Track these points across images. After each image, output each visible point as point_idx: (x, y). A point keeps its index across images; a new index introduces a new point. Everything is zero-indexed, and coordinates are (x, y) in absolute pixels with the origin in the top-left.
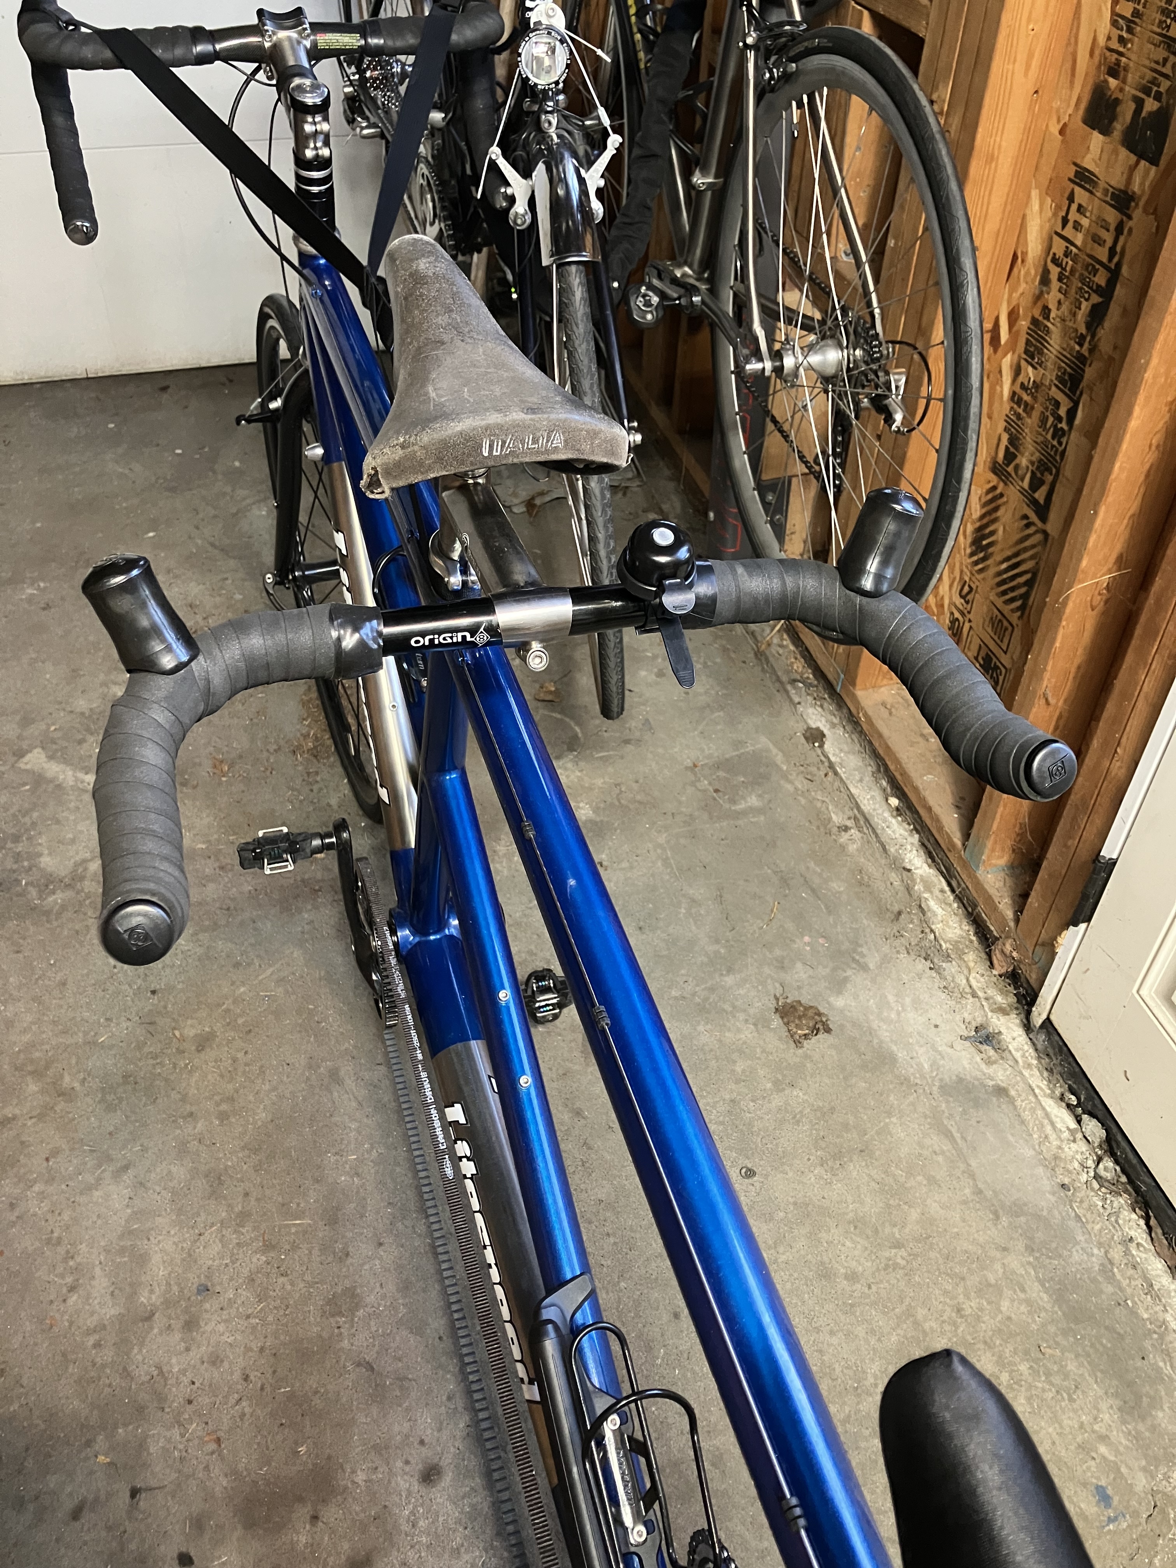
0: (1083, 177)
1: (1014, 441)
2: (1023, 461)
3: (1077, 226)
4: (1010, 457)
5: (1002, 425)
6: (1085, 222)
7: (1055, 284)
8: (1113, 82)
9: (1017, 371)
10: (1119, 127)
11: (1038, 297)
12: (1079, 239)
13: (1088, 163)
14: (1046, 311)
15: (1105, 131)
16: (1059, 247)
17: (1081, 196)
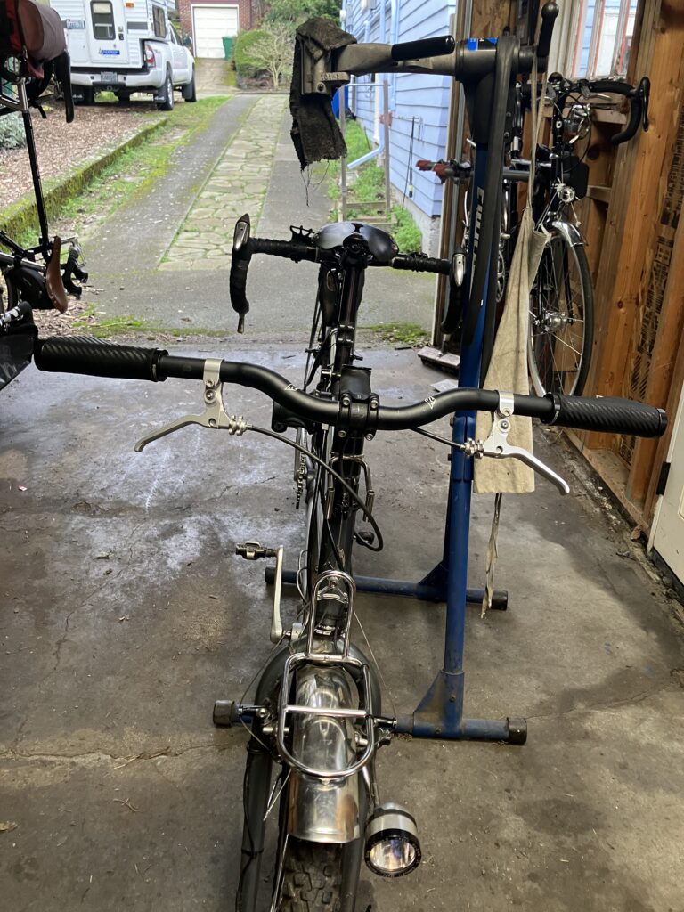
0: (661, 240)
1: (644, 336)
2: (647, 342)
3: (660, 256)
4: (643, 342)
5: (640, 331)
6: (662, 254)
7: (654, 276)
8: (668, 208)
9: (644, 310)
10: (670, 221)
11: (650, 282)
12: (660, 260)
13: (662, 235)
14: (652, 287)
15: (667, 224)
16: (655, 263)
17: (661, 246)
